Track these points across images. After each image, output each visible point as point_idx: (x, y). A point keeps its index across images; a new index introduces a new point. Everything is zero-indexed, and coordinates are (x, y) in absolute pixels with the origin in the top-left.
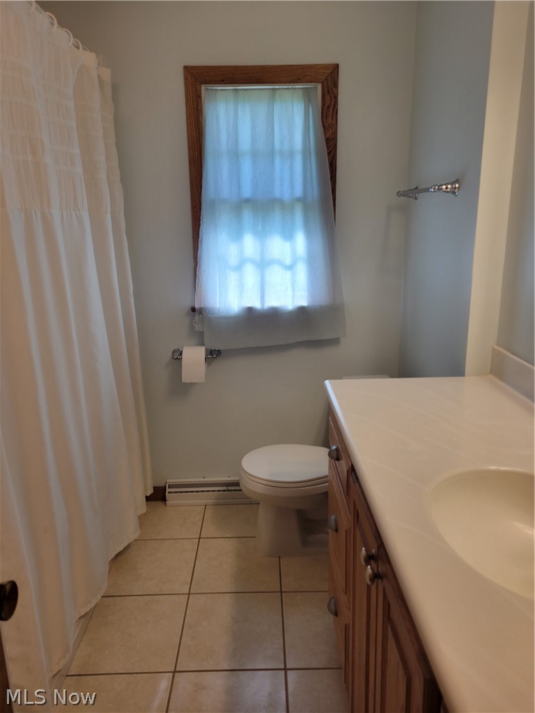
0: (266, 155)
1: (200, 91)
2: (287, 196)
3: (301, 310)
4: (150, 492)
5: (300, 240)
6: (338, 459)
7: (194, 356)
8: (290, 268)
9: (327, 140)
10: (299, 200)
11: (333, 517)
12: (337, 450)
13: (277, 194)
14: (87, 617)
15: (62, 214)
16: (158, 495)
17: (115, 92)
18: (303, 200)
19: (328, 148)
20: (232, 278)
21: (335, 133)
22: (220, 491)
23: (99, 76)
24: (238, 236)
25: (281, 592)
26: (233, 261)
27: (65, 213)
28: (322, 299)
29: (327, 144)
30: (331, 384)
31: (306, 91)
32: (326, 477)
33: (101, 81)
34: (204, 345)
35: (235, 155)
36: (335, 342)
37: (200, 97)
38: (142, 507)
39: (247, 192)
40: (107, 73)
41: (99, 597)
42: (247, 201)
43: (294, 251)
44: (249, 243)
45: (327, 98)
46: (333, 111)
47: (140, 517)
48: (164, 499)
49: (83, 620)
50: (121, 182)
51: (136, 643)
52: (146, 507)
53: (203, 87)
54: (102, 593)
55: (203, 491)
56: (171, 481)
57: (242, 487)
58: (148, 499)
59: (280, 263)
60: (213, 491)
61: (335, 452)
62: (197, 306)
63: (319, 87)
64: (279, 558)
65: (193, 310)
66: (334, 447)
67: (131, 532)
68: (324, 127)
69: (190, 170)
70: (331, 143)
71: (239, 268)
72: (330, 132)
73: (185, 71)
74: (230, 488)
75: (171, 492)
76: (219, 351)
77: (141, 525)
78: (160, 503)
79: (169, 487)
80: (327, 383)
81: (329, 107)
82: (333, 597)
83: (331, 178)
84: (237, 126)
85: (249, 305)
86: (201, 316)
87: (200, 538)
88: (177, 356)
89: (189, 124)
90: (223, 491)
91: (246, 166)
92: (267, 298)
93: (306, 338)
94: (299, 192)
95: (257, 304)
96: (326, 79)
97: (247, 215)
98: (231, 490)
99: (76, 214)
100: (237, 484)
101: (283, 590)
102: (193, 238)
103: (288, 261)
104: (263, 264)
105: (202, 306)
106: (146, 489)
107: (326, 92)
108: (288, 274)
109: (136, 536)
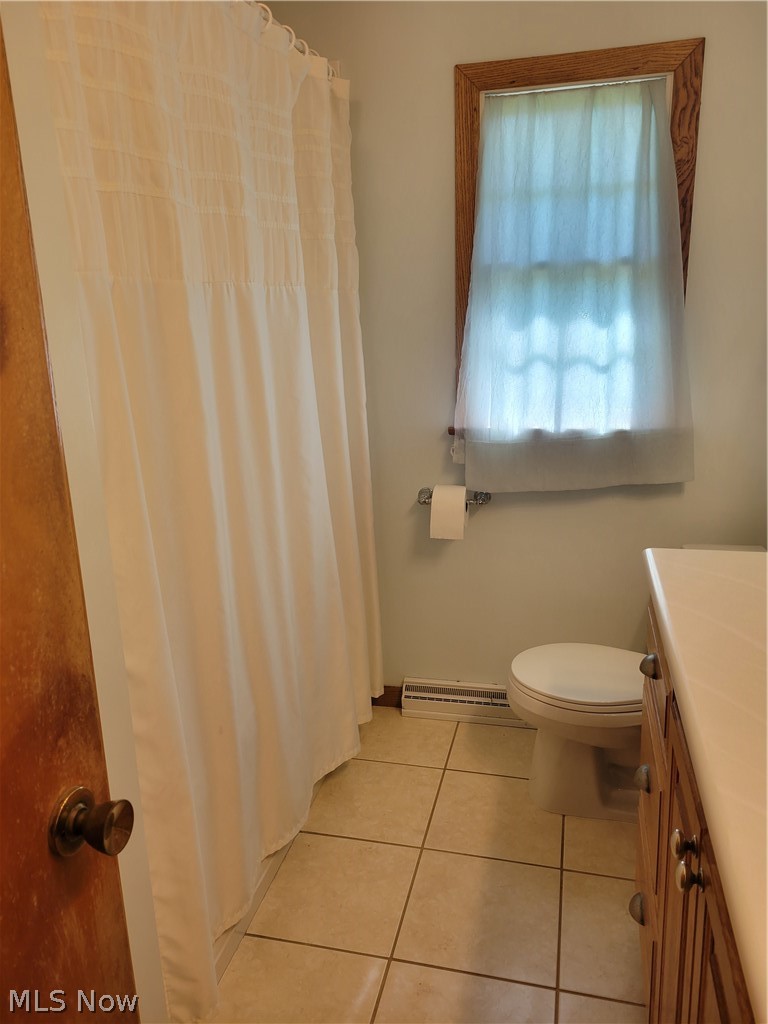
0: (575, 192)
1: (478, 101)
2: (606, 257)
3: (621, 437)
4: (379, 693)
5: (625, 326)
6: (655, 676)
7: (449, 500)
8: (606, 369)
9: (679, 163)
10: (625, 261)
11: (644, 768)
12: (655, 661)
13: (590, 252)
14: (280, 856)
15: (268, 291)
16: (390, 699)
17: (355, 113)
18: (632, 263)
19: (679, 177)
20: (513, 384)
21: (693, 151)
22: (480, 703)
23: (332, 91)
24: (523, 320)
25: (562, 869)
26: (515, 358)
27: (271, 288)
28: (656, 420)
29: (678, 169)
30: (654, 554)
31: (647, 87)
32: (640, 702)
33: (334, 99)
34: (464, 485)
35: (526, 195)
36: (675, 488)
37: (476, 110)
38: (366, 713)
39: (542, 252)
40: (343, 87)
41: (295, 832)
42: (542, 266)
43: (613, 344)
44: (542, 329)
45: (683, 93)
46: (691, 115)
47: (360, 727)
48: (399, 706)
49: (271, 860)
50: (356, 244)
51: (341, 906)
52: (371, 714)
53: (482, 95)
54: (300, 827)
55: (456, 701)
56: (409, 680)
57: (509, 701)
58: (375, 702)
59: (589, 361)
60: (469, 702)
61: (652, 665)
62: (456, 427)
63: (670, 78)
64: (564, 816)
65: (452, 431)
66: (651, 657)
67: (347, 747)
68: (674, 142)
69: (457, 222)
70: (686, 167)
71: (524, 369)
72: (685, 150)
73: (456, 72)
74: (495, 701)
75: (409, 697)
76: (487, 494)
77: (362, 739)
78: (393, 711)
79: (407, 689)
80: (649, 552)
81: (684, 109)
82: (639, 894)
83: (682, 225)
84: (531, 151)
85: (537, 427)
86: (462, 441)
87: (445, 769)
88: (425, 499)
89: (458, 152)
90: (486, 704)
91: (543, 212)
92: (565, 417)
93: (624, 480)
94: (626, 248)
95: (549, 426)
96: (682, 64)
97: (541, 289)
98: (496, 705)
99: (287, 291)
100: (503, 696)
101: (564, 867)
102: (457, 324)
103: (602, 360)
104: (561, 364)
105: (465, 426)
106: (372, 687)
107: (680, 85)
108: (602, 379)
109: (354, 753)
